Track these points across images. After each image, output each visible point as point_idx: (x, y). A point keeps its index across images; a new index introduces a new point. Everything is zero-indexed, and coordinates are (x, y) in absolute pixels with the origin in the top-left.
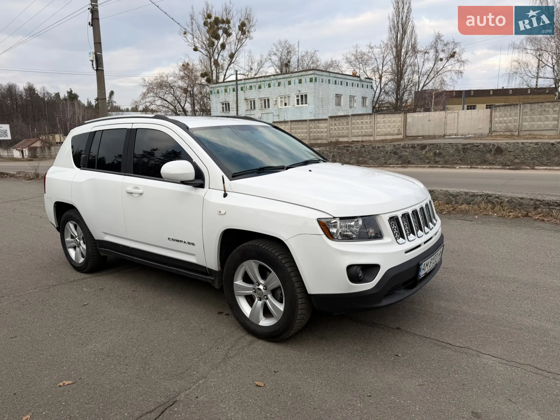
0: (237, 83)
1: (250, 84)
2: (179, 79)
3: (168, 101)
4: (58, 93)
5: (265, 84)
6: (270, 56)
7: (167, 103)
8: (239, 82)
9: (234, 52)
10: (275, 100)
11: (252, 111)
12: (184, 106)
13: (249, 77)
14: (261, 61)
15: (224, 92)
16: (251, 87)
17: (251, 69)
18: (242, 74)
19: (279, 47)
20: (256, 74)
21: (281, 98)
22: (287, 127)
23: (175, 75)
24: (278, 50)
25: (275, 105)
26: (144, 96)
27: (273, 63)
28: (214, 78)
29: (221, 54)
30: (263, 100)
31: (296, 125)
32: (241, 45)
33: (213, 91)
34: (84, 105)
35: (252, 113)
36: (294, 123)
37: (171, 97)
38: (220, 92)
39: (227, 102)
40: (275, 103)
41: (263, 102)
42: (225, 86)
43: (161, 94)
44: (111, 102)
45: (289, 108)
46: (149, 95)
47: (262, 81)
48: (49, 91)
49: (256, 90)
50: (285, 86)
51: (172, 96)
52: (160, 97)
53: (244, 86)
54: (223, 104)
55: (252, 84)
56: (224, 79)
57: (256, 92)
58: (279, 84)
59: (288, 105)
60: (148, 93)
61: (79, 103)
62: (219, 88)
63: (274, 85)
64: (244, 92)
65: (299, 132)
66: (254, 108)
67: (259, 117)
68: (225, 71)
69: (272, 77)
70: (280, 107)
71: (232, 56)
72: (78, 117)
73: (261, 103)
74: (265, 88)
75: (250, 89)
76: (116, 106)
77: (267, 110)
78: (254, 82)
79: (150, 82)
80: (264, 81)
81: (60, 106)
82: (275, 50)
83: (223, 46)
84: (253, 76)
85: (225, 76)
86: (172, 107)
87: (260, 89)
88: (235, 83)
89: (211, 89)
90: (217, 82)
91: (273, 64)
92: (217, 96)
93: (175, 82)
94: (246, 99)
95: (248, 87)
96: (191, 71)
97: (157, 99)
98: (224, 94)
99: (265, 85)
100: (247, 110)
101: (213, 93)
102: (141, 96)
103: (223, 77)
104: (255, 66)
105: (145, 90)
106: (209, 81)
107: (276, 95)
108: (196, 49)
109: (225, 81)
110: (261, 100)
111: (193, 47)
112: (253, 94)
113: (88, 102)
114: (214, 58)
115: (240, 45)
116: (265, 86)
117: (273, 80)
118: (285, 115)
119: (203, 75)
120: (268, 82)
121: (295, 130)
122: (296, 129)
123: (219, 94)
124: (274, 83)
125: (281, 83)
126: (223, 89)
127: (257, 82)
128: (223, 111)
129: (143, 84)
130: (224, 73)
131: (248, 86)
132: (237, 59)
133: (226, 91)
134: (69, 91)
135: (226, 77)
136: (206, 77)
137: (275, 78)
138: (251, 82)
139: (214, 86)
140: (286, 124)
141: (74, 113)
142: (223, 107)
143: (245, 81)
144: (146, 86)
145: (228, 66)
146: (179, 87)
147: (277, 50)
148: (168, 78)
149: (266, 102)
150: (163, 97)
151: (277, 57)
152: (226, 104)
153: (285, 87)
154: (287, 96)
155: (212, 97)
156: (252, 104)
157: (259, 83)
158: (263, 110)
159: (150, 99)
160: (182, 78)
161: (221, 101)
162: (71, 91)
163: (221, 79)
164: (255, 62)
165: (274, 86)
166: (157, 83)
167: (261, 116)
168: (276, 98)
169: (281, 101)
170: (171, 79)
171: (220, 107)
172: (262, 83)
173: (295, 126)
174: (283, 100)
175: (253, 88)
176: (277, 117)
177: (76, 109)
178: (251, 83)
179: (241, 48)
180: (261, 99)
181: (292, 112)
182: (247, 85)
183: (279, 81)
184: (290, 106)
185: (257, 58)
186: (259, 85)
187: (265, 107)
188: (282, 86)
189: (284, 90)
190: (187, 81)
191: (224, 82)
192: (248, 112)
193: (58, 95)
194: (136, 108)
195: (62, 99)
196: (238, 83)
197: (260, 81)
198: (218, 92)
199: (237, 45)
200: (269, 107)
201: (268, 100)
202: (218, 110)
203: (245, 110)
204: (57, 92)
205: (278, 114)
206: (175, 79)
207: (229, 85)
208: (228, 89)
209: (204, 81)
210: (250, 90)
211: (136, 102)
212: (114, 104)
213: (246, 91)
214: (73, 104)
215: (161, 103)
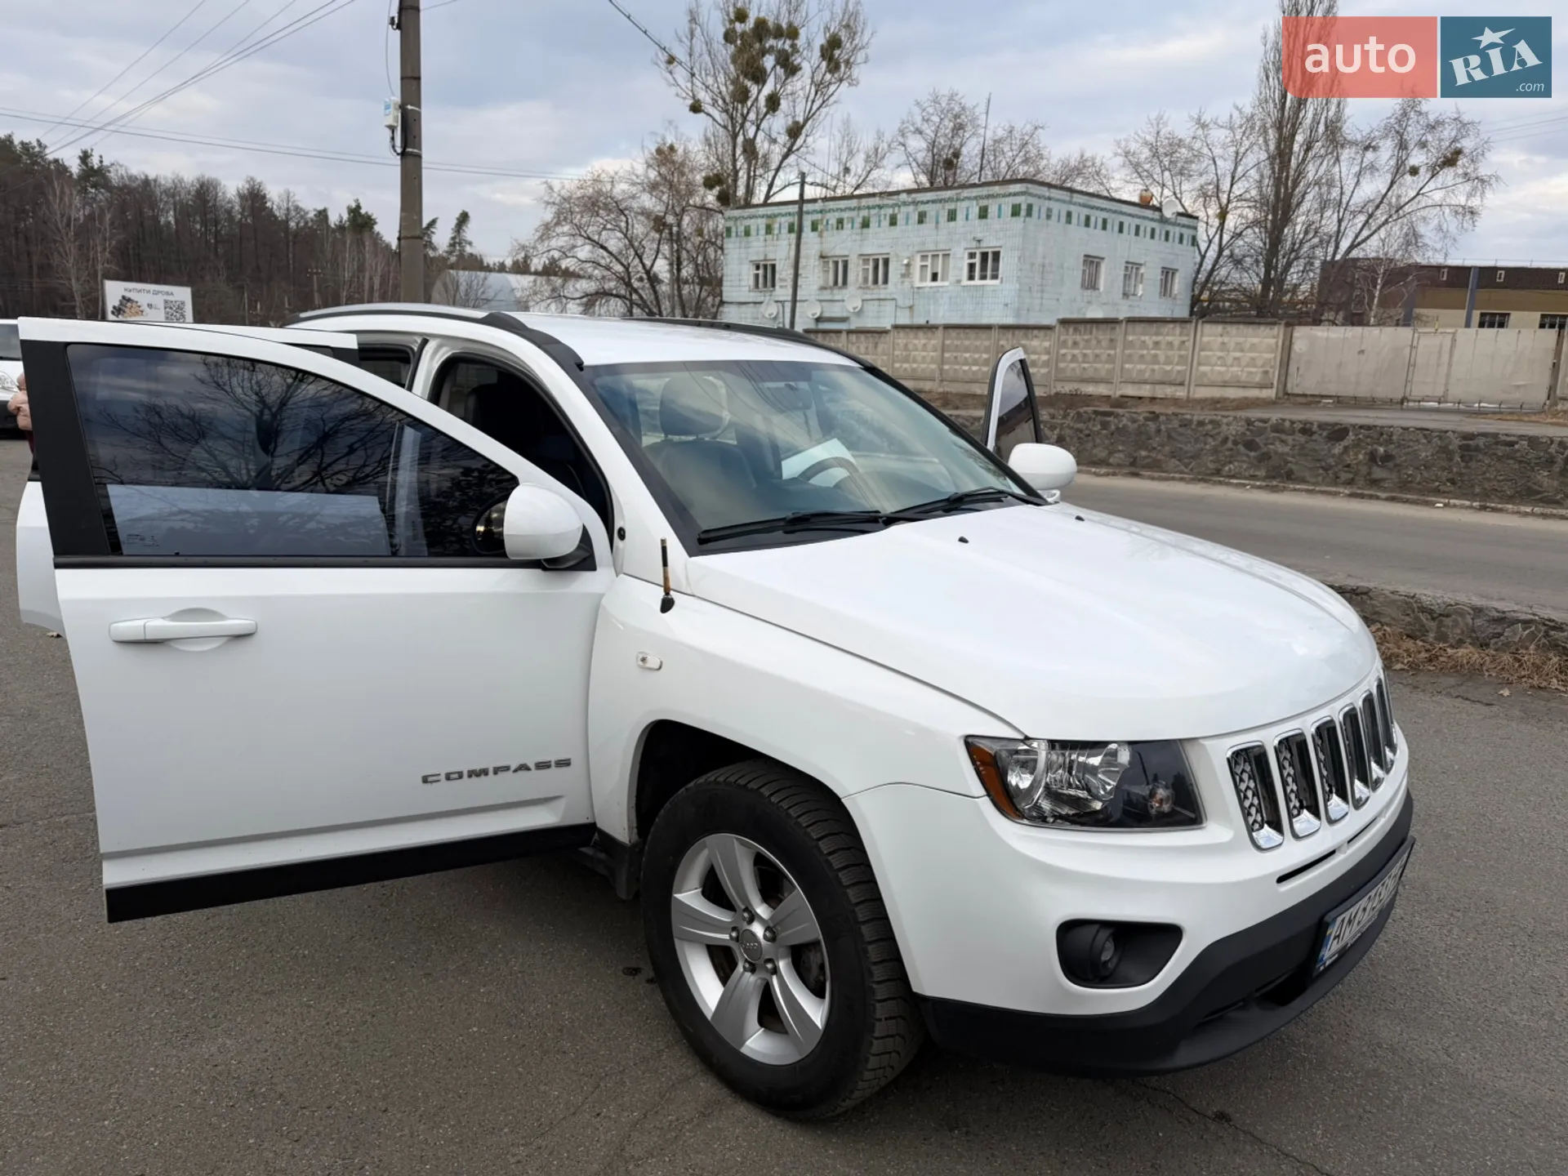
0: (801, 209)
1: (837, 215)
2: (644, 190)
3: (610, 249)
4: (325, 210)
5: (880, 216)
6: (903, 135)
7: (605, 254)
8: (806, 207)
9: (801, 120)
10: (905, 262)
11: (836, 291)
12: (652, 265)
13: (839, 192)
14: (877, 150)
15: (763, 231)
16: (840, 222)
17: (847, 170)
18: (818, 185)
19: (931, 110)
20: (858, 187)
21: (924, 258)
22: (933, 342)
23: (634, 178)
24: (927, 121)
25: (903, 276)
26: (546, 231)
27: (909, 155)
28: (741, 192)
29: (764, 125)
30: (871, 263)
31: (958, 339)
32: (824, 102)
33: (734, 229)
34: (388, 246)
35: (837, 298)
36: (953, 333)
37: (620, 239)
38: (753, 232)
39: (769, 263)
40: (903, 272)
41: (871, 267)
42: (769, 217)
43: (591, 230)
44: (460, 244)
45: (944, 289)
46: (559, 230)
47: (874, 207)
48: (302, 205)
49: (854, 231)
50: (937, 223)
51: (620, 235)
52: (589, 238)
53: (822, 220)
54: (758, 268)
55: (845, 215)
56: (768, 196)
57: (854, 237)
58: (922, 218)
59: (943, 280)
60: (558, 224)
61: (377, 239)
62: (747, 222)
63: (907, 219)
64: (821, 236)
65: (966, 359)
66: (845, 282)
67: (855, 308)
68: (771, 174)
69: (904, 196)
70: (918, 284)
71: (795, 131)
72: (371, 278)
73: (864, 269)
74: (879, 226)
75: (837, 228)
76: (471, 255)
77: (882, 292)
78: (850, 209)
79: (563, 193)
80: (880, 207)
81: (328, 247)
82: (918, 120)
83: (773, 103)
84: (849, 191)
85: (771, 186)
86: (619, 268)
87: (865, 230)
88: (794, 209)
89: (730, 224)
90: (748, 204)
91: (911, 159)
92: (743, 245)
93: (633, 197)
94: (822, 257)
95: (833, 222)
96: (680, 168)
97: (580, 241)
98: (762, 238)
99: (882, 217)
100: (823, 288)
101: (733, 234)
102: (537, 231)
103: (764, 189)
104: (858, 165)
105: (548, 215)
106: (725, 199)
107: (911, 248)
108: (696, 108)
109: (769, 201)
110: (866, 261)
111: (690, 102)
112: (843, 243)
114: (744, 134)
115: (821, 101)
116: (880, 221)
117: (905, 204)
118: (932, 307)
119: (709, 183)
120: (890, 211)
121: (955, 354)
122: (957, 349)
123: (750, 239)
124: (908, 214)
125: (928, 216)
126: (762, 223)
127: (859, 208)
128: (757, 285)
129: (546, 198)
130: (770, 179)
131: (832, 218)
132: (810, 139)
133: (769, 229)
134: (354, 205)
135: (775, 189)
136: (718, 188)
137: (910, 200)
138: (843, 207)
139: (737, 213)
140: (929, 334)
141: (361, 269)
142: (757, 276)
143: (827, 203)
144: (554, 203)
145: (780, 158)
146: (642, 214)
147: (923, 119)
148: (613, 185)
149: (880, 269)
150: (596, 238)
151: (924, 138)
152: (765, 267)
153: (937, 227)
154: (941, 253)
155: (730, 245)
156: (839, 273)
157: (864, 213)
158: (868, 288)
159: (562, 241)
160: (653, 187)
161: (754, 258)
162: (358, 207)
163: (759, 197)
164: (858, 151)
165: (907, 223)
166: (583, 197)
167: (863, 305)
168: (908, 258)
169: (922, 266)
170: (621, 189)
171: (748, 274)
172: (873, 212)
173: (956, 342)
174: (929, 263)
175: (847, 225)
176: (907, 312)
177: (367, 256)
178: (842, 210)
179: (824, 111)
180: (864, 258)
181: (950, 298)
182: (828, 216)
183: (922, 208)
184: (946, 283)
185: (866, 142)
186: (864, 218)
187: (876, 281)
188: (929, 225)
189: (930, 236)
190: (665, 198)
191: (765, 204)
192: (825, 292)
193: (322, 215)
194: (525, 262)
195: (333, 226)
196: (805, 209)
197: (869, 208)
198: (747, 233)
199: (813, 101)
200: (886, 281)
201: (886, 262)
202: (743, 283)
203: (816, 287)
204: (320, 208)
205: (909, 303)
206: (634, 190)
207: (781, 215)
208: (776, 226)
209: (711, 198)
210: (835, 231)
211: (523, 247)
212: (468, 249)
213: (825, 234)
214: (360, 243)
215: (590, 255)
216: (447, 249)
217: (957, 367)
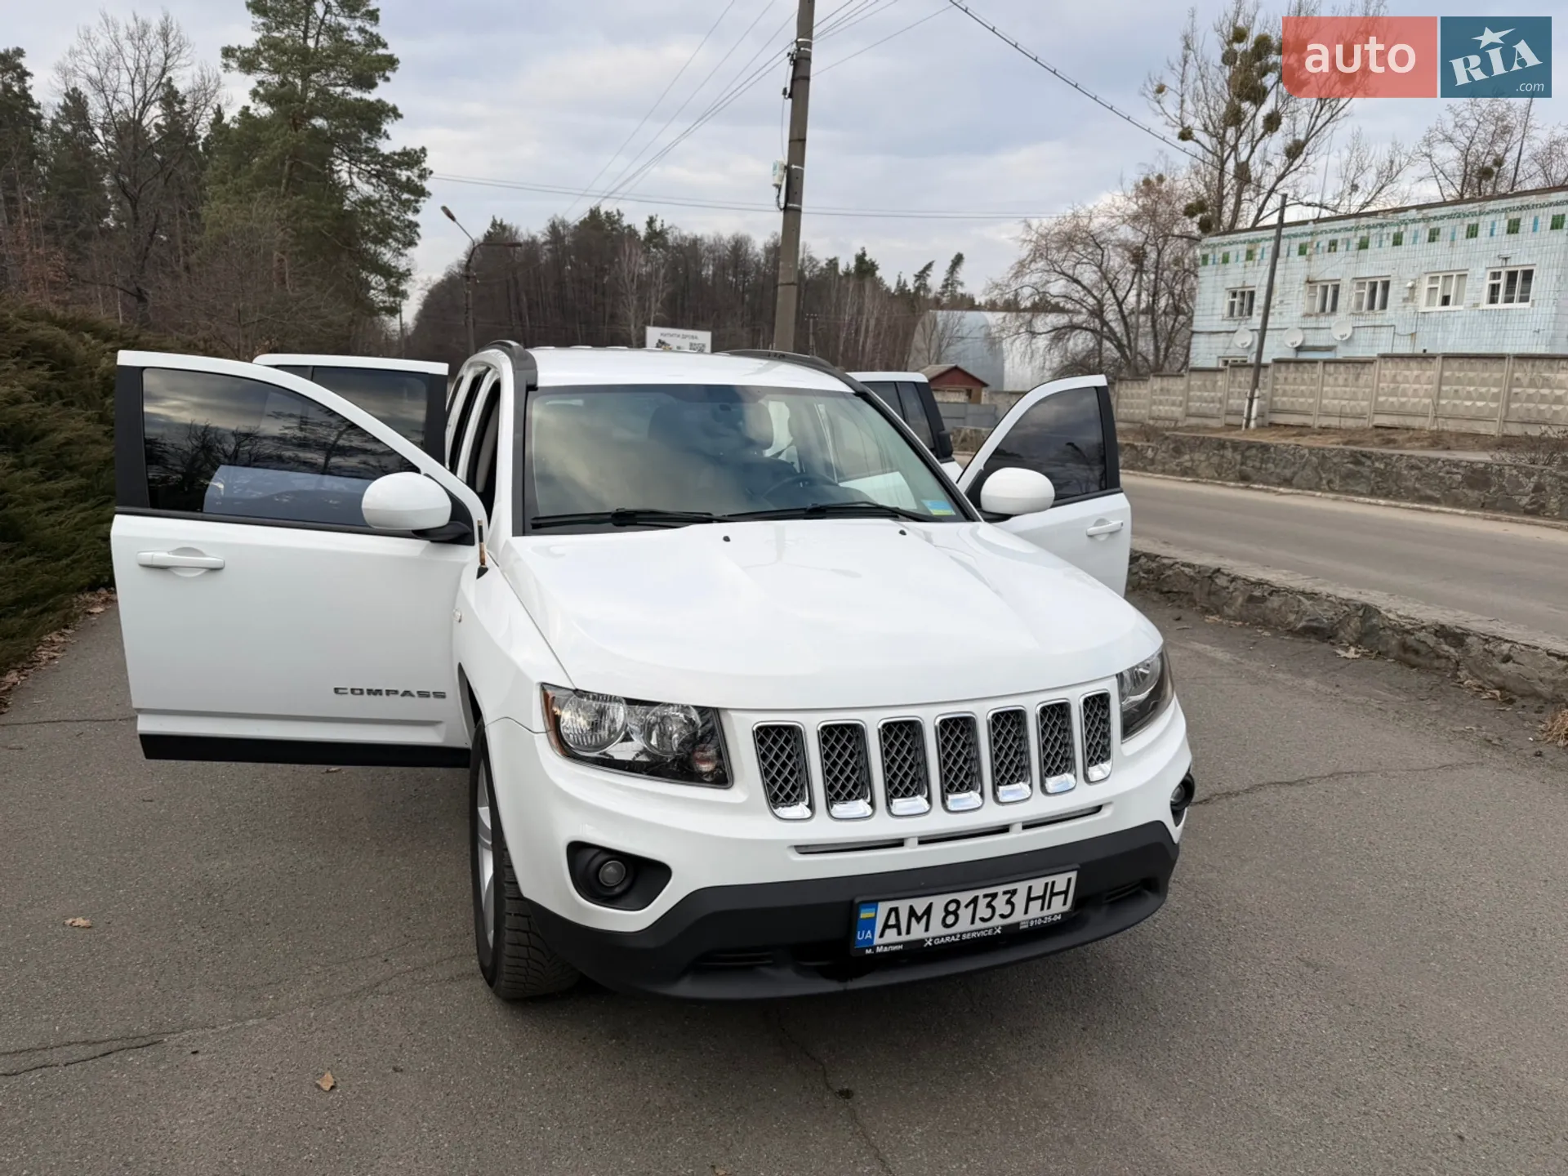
0: (1279, 232)
1: (1331, 237)
2: (1124, 222)
3: (1085, 283)
4: (835, 259)
5: (1381, 236)
6: (1429, 145)
7: (1079, 288)
8: (1285, 231)
9: (1302, 137)
10: (1410, 284)
11: (1322, 318)
12: (1125, 297)
13: (1342, 211)
14: (1392, 162)
15: (1243, 257)
16: (1333, 244)
17: (1355, 188)
18: (1316, 205)
19: (1467, 114)
20: (1367, 204)
21: (1434, 279)
22: (1428, 373)
23: (1114, 210)
24: (1461, 126)
25: (1405, 300)
26: (1021, 268)
27: (1434, 166)
28: (1227, 217)
29: (1260, 146)
30: (1367, 286)
31: (1460, 370)
32: (1332, 116)
33: (1211, 256)
34: (888, 290)
35: (1321, 325)
36: (1455, 364)
37: (1095, 272)
38: (1232, 258)
39: (1247, 290)
40: (1406, 295)
41: (1366, 291)
42: (1251, 242)
43: (1067, 266)
44: (952, 285)
45: (1457, 314)
46: (1033, 266)
47: (1374, 227)
48: (815, 255)
49: (1350, 253)
50: (1453, 240)
51: (1095, 268)
52: (1063, 273)
53: (1312, 243)
54: (1234, 295)
55: (1340, 236)
56: (1257, 220)
57: (1349, 259)
58: (1433, 236)
59: (1456, 304)
60: (1034, 260)
61: (878, 283)
62: (1227, 249)
63: (1415, 238)
64: (1309, 260)
65: (1469, 392)
66: (1334, 308)
67: (1342, 337)
68: (1262, 198)
69: (1414, 211)
70: (1423, 308)
71: (1294, 151)
72: (868, 321)
73: (1358, 294)
74: (1380, 246)
75: (1329, 251)
76: (963, 296)
77: (1378, 318)
78: (1347, 230)
79: (1042, 231)
80: (1382, 226)
81: (834, 294)
82: (1449, 127)
83: (1272, 122)
84: (1354, 210)
85: (1261, 210)
86: (1091, 301)
87: (1362, 251)
88: (1273, 233)
89: (1205, 252)
90: (1232, 229)
91: (1437, 171)
92: (1220, 272)
93: (1112, 230)
94: (1308, 282)
95: (1325, 244)
96: (1168, 197)
97: (1054, 276)
98: (1241, 265)
99: (1385, 237)
100: (1307, 315)
101: (1210, 262)
102: (1012, 268)
103: (1254, 213)
104: (1368, 181)
105: (1025, 252)
106: (1205, 227)
107: (1417, 269)
108: (1186, 135)
109: (1261, 224)
110: (1361, 285)
111: (1179, 130)
112: (1331, 267)
113: (898, 283)
114: (1236, 158)
115: (1328, 115)
116: (1381, 241)
117: (1414, 221)
118: (1439, 335)
119: (1190, 212)
120: (1395, 230)
121: (1455, 387)
122: (1459, 381)
123: (1228, 265)
124: (1416, 232)
125: (1441, 232)
126: (1243, 249)
127: (1357, 228)
128: (1232, 313)
129: (1023, 237)
130: (1261, 202)
131: (1324, 241)
132: (1311, 158)
133: (1250, 255)
134: (860, 252)
135: (1265, 213)
136: (1200, 215)
137: (1420, 216)
138: (1337, 227)
139: (1215, 240)
140: (1425, 365)
141: (860, 312)
142: (1232, 304)
143: (1319, 225)
144: (1031, 241)
145: (1275, 179)
146: (1119, 246)
147: (1456, 126)
148: (1091, 219)
149: (1377, 293)
150: (1070, 272)
151: (1457, 148)
152: (1243, 294)
153: (1452, 245)
154: (1455, 274)
155: (1203, 272)
156: (1329, 297)
157: (1363, 233)
158: (1362, 314)
159: (1034, 278)
160: (1136, 218)
161: (1231, 285)
162: (864, 254)
163: (1246, 221)
164: (1370, 166)
165: (1414, 242)
166: (1059, 233)
167: (1353, 333)
168: (1414, 280)
169: (1431, 289)
170: (1095, 225)
171: (1223, 302)
172: (1373, 231)
173: (1457, 374)
174: (1439, 285)
175: (1341, 247)
176: (1408, 340)
177: (867, 300)
178: (1336, 231)
179: (1330, 126)
180: (1360, 282)
181: (1464, 324)
182: (1320, 238)
183: (1434, 225)
184: (1461, 308)
185: (1379, 154)
186: (1362, 238)
187: (1371, 307)
188: (1442, 243)
189: (1440, 255)
190: (1145, 229)
191: (1254, 228)
192: (1309, 319)
193: (833, 264)
195: (841, 273)
196: (1283, 233)
197: (1369, 227)
198: (1226, 260)
199: (1317, 117)
200: (1384, 306)
201: (1386, 286)
202: (1216, 312)
203: (1300, 313)
204: (831, 257)
205: (1409, 330)
206: (1113, 222)
207: (1262, 239)
208: (1259, 251)
209: (1192, 226)
210: (1327, 254)
211: (997, 286)
212: (960, 290)
213: (1314, 257)
214: (861, 288)
215: (1063, 290)
216: (939, 290)
217: (1457, 402)
